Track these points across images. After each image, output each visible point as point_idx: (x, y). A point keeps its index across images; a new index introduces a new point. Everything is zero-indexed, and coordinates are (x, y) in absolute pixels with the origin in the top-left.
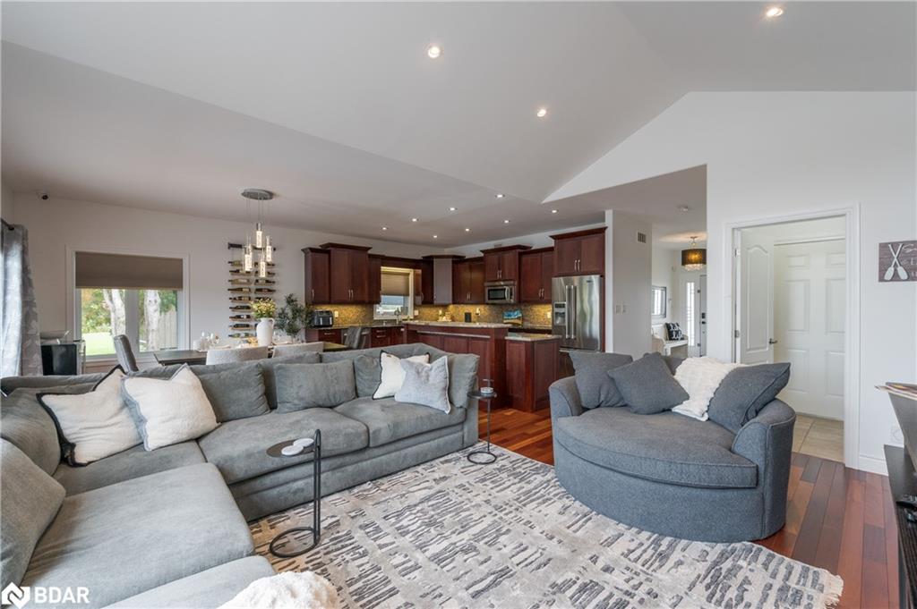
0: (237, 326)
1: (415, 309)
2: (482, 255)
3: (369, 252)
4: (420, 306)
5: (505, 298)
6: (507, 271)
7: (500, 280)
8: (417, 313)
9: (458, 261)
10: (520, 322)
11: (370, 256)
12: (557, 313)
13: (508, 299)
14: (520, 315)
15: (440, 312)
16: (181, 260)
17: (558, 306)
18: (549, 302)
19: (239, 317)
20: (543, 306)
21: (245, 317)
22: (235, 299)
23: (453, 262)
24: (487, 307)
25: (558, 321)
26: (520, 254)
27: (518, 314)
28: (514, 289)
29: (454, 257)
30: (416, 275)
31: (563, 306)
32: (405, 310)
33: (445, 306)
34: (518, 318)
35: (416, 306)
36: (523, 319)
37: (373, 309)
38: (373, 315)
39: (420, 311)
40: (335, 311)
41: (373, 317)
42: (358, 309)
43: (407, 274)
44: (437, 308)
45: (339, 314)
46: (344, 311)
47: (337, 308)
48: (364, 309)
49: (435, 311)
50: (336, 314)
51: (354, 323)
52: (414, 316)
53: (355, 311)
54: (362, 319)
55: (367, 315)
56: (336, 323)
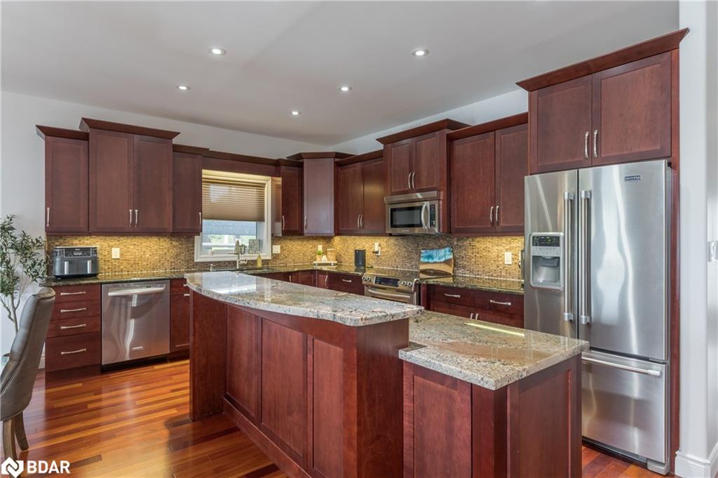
1: (273, 243)
2: (380, 147)
3: (175, 141)
4: (279, 238)
5: (420, 225)
6: (424, 173)
7: (413, 191)
8: (277, 249)
9: (343, 161)
10: (449, 270)
11: (178, 149)
12: (536, 258)
13: (426, 227)
14: (451, 257)
15: (320, 248)
17: (541, 241)
18: (519, 231)
20: (496, 240)
23: (338, 165)
24: (392, 240)
25: (542, 277)
26: (451, 139)
27: (445, 254)
28: (439, 206)
29: (338, 155)
30: (275, 187)
31: (554, 242)
32: (257, 245)
33: (327, 239)
34: (447, 262)
35: (275, 239)
36: (455, 263)
37: (193, 243)
38: (193, 253)
39: (281, 247)
40: (112, 247)
41: (193, 258)
42: (162, 244)
43: (262, 186)
44: (315, 242)
45: (121, 252)
46: (132, 247)
47: (118, 243)
48: (174, 243)
49: (311, 246)
50: (116, 253)
51: (154, 269)
52: (272, 254)
53: (156, 247)
54: (172, 262)
55: (180, 253)
56: (117, 270)
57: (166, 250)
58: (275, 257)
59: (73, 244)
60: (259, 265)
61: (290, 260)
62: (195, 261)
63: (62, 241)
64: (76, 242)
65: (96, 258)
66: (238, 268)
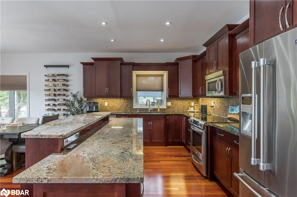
0: (48, 110)
4: (172, 99)
7: (216, 71)
8: (169, 104)
15: (193, 104)
16: (26, 76)
19: (49, 105)
21: (52, 105)
22: (47, 95)
23: (193, 61)
32: (160, 102)
35: (168, 100)
37: (133, 101)
38: (133, 105)
39: (172, 103)
40: (105, 102)
41: (133, 106)
42: (121, 101)
43: (162, 76)
44: (190, 101)
45: (108, 103)
46: (111, 102)
47: (107, 100)
48: (126, 101)
49: (187, 103)
50: (106, 104)
51: (118, 110)
52: (167, 106)
53: (119, 102)
54: (125, 108)
55: (128, 105)
56: (107, 110)
57: (123, 103)
58: (168, 107)
59: (94, 101)
60: (159, 111)
61: (176, 109)
62: (133, 108)
63: (91, 99)
64: (95, 100)
65: (97, 106)
66: (149, 111)
